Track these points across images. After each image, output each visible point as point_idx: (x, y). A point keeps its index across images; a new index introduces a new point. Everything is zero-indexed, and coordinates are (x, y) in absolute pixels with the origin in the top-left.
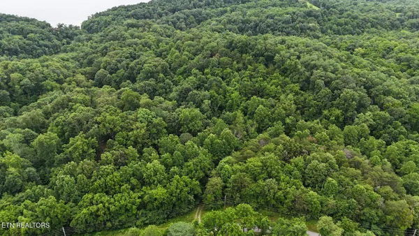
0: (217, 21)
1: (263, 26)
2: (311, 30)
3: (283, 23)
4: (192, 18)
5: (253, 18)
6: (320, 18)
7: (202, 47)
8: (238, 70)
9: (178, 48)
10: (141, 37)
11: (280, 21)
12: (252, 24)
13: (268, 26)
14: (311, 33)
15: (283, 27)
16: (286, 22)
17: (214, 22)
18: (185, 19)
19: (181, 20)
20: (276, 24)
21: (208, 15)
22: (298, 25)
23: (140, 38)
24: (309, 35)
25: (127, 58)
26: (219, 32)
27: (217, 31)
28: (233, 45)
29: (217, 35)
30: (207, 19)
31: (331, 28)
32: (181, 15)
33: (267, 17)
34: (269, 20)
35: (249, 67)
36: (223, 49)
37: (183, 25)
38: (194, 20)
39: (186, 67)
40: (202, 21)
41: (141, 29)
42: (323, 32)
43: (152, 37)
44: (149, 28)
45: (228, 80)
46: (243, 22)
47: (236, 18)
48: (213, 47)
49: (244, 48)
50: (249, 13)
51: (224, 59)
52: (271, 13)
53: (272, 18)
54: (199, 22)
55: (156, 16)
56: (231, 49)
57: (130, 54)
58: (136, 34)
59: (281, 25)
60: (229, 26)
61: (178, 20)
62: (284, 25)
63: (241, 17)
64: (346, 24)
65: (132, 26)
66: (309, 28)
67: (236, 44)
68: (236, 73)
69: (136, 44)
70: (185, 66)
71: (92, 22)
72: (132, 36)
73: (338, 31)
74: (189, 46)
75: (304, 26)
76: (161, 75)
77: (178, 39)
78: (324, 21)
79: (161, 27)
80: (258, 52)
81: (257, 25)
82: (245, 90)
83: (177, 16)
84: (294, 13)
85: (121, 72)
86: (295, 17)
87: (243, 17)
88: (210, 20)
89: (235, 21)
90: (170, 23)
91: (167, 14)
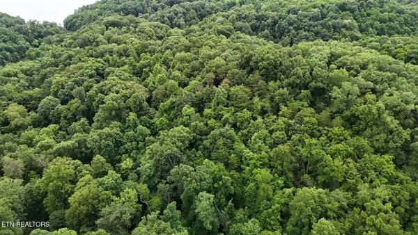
0: (223, 16)
1: (284, 23)
2: (347, 29)
3: (310, 20)
4: (192, 13)
5: (270, 13)
6: (357, 12)
7: (202, 64)
8: (263, 112)
9: (166, 63)
10: (121, 41)
11: (306, 17)
12: (269, 21)
13: (291, 24)
14: (347, 33)
15: (311, 25)
16: (314, 18)
17: (220, 19)
18: (184, 14)
19: (180, 15)
20: (301, 21)
21: (212, 8)
22: (330, 23)
23: (118, 42)
24: (345, 36)
25: (91, 76)
26: (228, 36)
27: (223, 33)
28: (252, 63)
29: (225, 40)
30: (211, 14)
31: (372, 26)
32: (180, 9)
33: (289, 12)
34: (291, 16)
35: (284, 109)
36: (236, 70)
37: (182, 22)
38: (195, 15)
39: (174, 100)
40: (205, 16)
41: (124, 29)
42: (362, 31)
43: (136, 41)
44: (136, 27)
45: (245, 131)
46: (257, 19)
47: (247, 12)
48: (218, 67)
49: (272, 71)
50: (264, 6)
51: (238, 90)
52: (293, 6)
53: (295, 13)
54: (202, 17)
55: (149, 10)
56: (248, 69)
57: (97, 69)
58: (115, 36)
59: (307, 22)
60: (239, 24)
61: (176, 15)
62: (311, 22)
63: (254, 12)
64: (391, 20)
65: (114, 24)
66: (344, 26)
67: (256, 63)
68: (260, 119)
69: (111, 53)
70: (172, 99)
71: (75, 17)
72: (109, 40)
73: (382, 29)
74: (182, 60)
75: (338, 23)
76: (132, 116)
77: (167, 48)
78: (362, 16)
79: (150, 26)
80: (298, 81)
81: (275, 23)
82: (282, 165)
83: (175, 10)
84: (323, 6)
85: (75, 103)
86: (325, 11)
87: (257, 11)
88: (214, 15)
89: (246, 17)
90: (166, 19)
91: (163, 7)
